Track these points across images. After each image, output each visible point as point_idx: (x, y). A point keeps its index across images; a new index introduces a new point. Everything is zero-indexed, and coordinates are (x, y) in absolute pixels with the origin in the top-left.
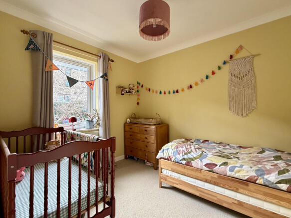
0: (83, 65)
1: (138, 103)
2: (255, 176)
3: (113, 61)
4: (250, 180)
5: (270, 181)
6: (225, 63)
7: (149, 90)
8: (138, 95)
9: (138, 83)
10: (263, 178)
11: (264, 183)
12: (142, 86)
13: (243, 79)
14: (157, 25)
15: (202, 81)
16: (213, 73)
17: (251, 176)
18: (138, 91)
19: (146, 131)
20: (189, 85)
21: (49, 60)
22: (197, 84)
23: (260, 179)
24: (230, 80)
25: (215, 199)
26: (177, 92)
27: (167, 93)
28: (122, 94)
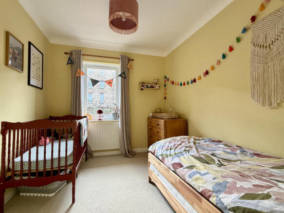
0: (111, 68)
1: (165, 98)
2: (210, 191)
3: (133, 60)
4: (203, 194)
5: (223, 203)
6: (245, 30)
7: (173, 83)
8: (166, 90)
9: (165, 77)
10: (218, 196)
11: (217, 204)
12: (168, 80)
13: (272, 46)
14: (126, 19)
15: (219, 62)
16: (231, 49)
17: (206, 190)
18: (165, 85)
19: (158, 124)
20: (205, 71)
21: (78, 69)
22: (213, 68)
23: (214, 196)
24: (253, 53)
25: (177, 209)
26: (194, 81)
27: (186, 83)
28: (142, 89)
